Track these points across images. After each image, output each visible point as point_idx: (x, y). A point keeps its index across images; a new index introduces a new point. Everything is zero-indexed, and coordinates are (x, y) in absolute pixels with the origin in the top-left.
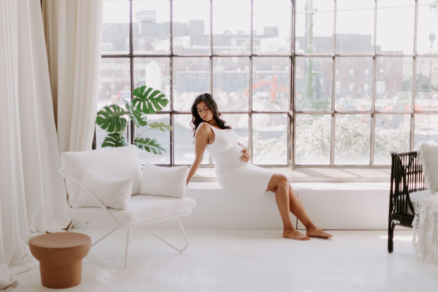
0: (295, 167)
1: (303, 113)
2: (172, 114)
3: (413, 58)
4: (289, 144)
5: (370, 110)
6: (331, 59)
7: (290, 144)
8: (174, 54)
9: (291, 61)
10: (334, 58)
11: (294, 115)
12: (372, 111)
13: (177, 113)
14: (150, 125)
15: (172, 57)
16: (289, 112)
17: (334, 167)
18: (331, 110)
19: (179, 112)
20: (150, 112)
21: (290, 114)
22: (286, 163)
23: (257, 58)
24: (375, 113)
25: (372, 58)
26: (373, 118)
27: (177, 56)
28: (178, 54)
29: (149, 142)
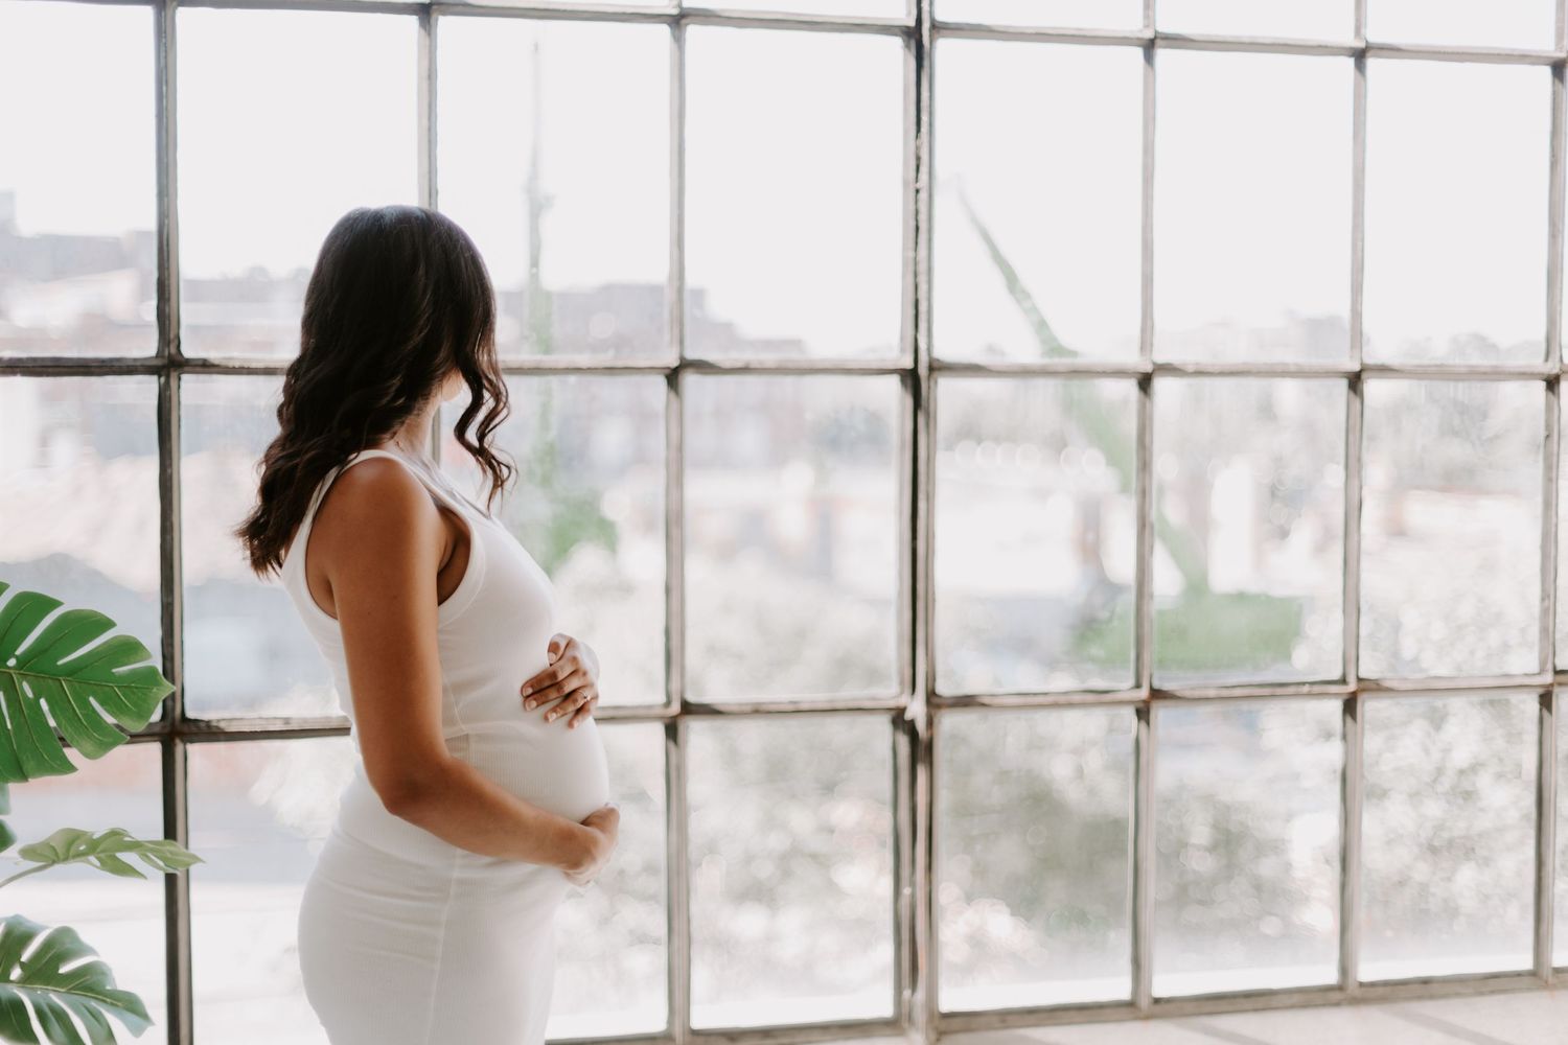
0: (943, 1025)
1: (983, 705)
2: (178, 741)
3: (1543, 384)
4: (906, 891)
5: (1336, 675)
6: (1130, 387)
7: (913, 896)
8: (189, 351)
9: (909, 402)
10: (1145, 382)
11: (930, 723)
12: (1343, 681)
13: (209, 733)
14: (28, 853)
15: (174, 375)
16: (903, 701)
17: (1158, 1009)
18: (1131, 682)
19: (222, 725)
20: (29, 765)
21: (908, 716)
22: (886, 1010)
23: (710, 382)
24: (1364, 690)
25: (1344, 383)
26: (1354, 717)
27: (205, 367)
28: (213, 355)
29: (25, 957)
